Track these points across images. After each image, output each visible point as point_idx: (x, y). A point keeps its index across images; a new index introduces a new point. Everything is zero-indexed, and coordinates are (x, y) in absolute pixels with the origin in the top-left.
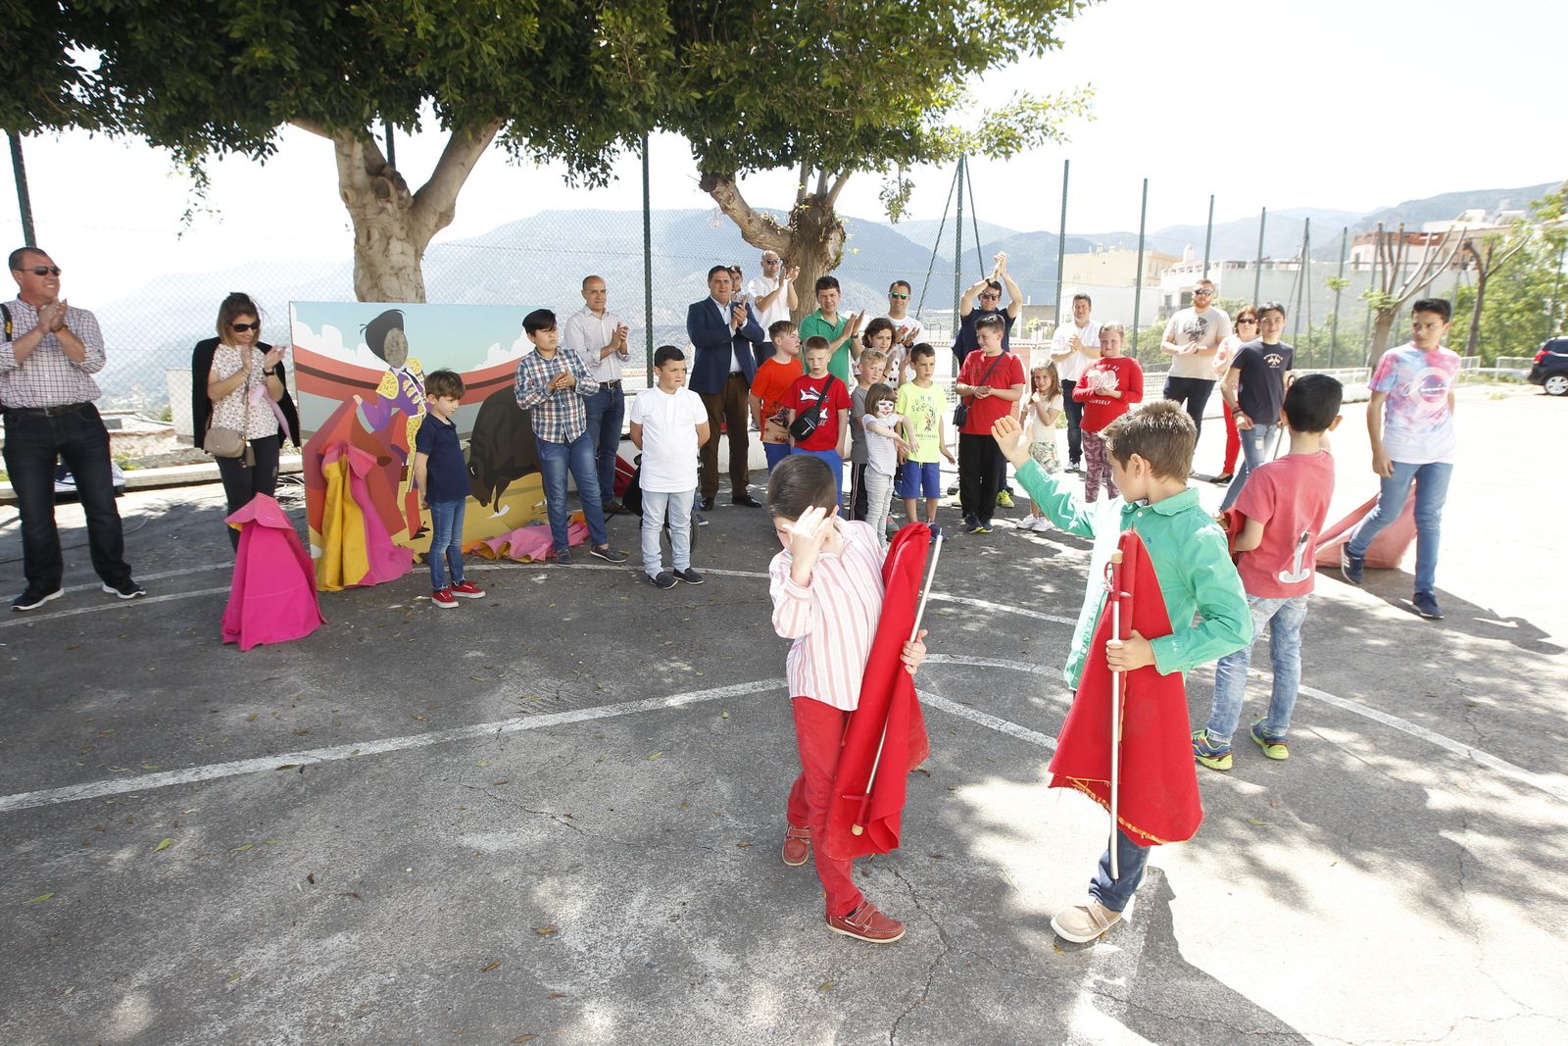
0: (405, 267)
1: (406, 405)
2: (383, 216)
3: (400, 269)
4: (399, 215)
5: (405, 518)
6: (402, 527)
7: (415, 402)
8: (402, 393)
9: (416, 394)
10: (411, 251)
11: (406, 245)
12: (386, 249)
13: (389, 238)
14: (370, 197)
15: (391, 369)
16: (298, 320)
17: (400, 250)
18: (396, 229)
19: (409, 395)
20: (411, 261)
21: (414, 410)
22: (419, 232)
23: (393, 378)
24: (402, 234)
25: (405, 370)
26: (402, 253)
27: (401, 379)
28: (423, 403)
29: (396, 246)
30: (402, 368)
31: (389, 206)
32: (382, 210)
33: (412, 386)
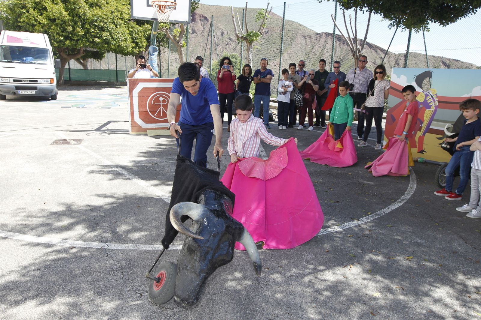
1: (427, 105)
5: (417, 144)
6: (416, 147)
7: (430, 105)
8: (425, 101)
9: (432, 102)
15: (423, 92)
16: (394, 73)
19: (429, 102)
21: (429, 107)
23: (423, 95)
25: (429, 93)
27: (426, 95)
28: (434, 106)
30: (428, 92)
33: (430, 99)
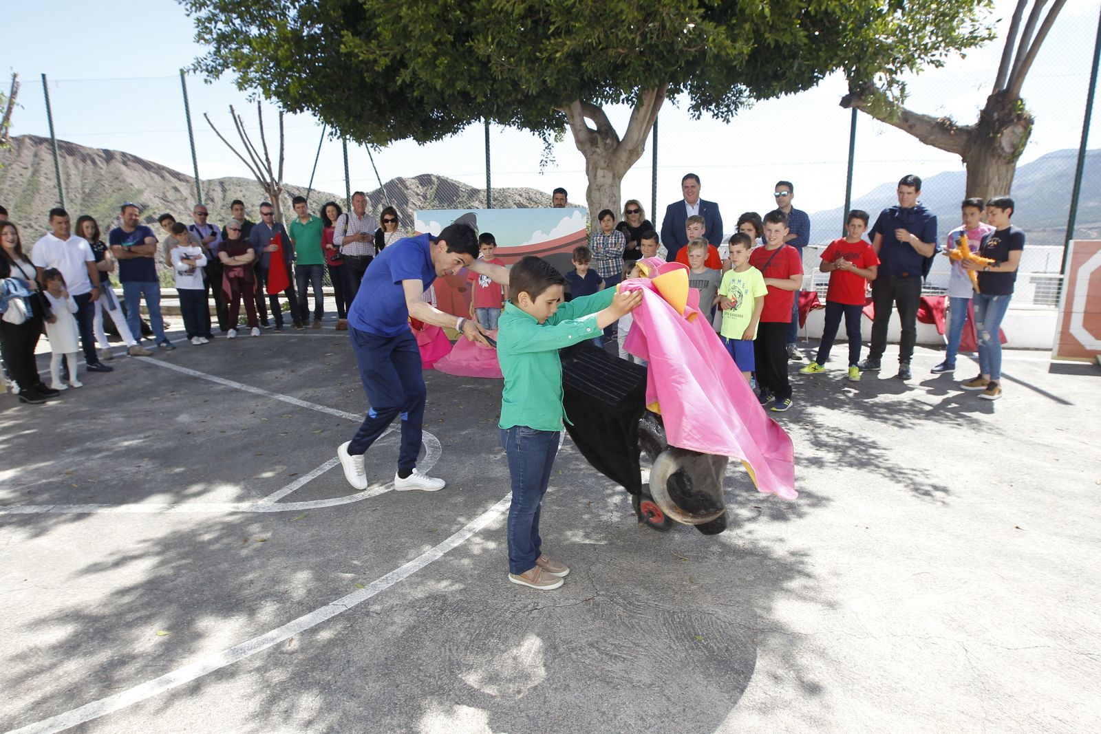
0: (603, 185)
2: (595, 156)
3: (601, 186)
4: (604, 154)
10: (610, 175)
11: (606, 171)
12: (595, 175)
13: (597, 168)
14: (588, 146)
17: (602, 174)
18: (602, 164)
20: (609, 181)
22: (616, 163)
24: (605, 166)
26: (604, 177)
29: (600, 173)
31: (598, 150)
32: (595, 152)
